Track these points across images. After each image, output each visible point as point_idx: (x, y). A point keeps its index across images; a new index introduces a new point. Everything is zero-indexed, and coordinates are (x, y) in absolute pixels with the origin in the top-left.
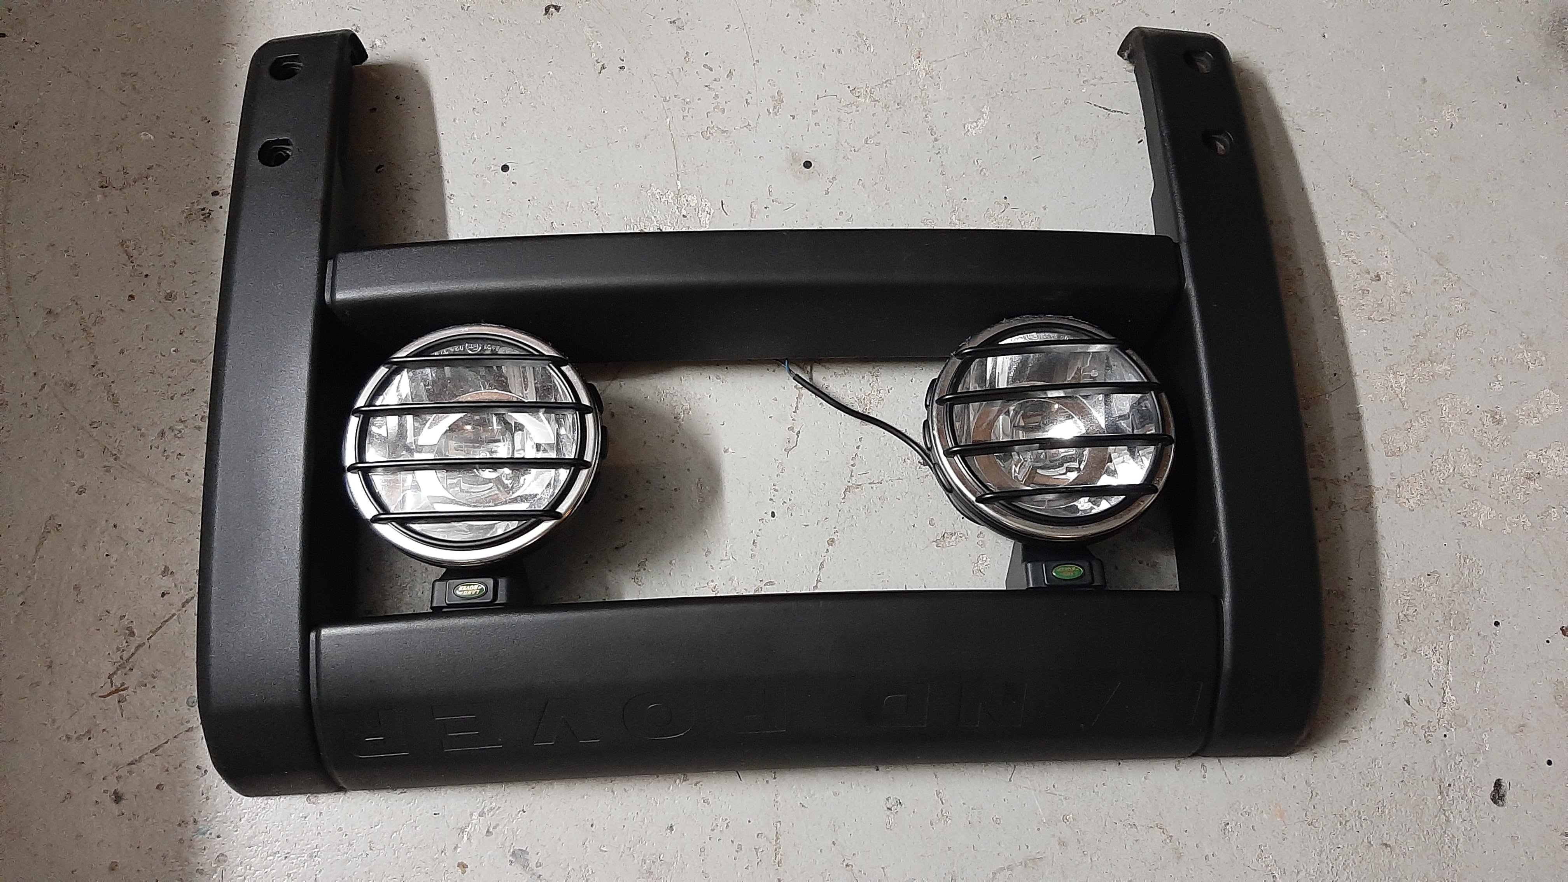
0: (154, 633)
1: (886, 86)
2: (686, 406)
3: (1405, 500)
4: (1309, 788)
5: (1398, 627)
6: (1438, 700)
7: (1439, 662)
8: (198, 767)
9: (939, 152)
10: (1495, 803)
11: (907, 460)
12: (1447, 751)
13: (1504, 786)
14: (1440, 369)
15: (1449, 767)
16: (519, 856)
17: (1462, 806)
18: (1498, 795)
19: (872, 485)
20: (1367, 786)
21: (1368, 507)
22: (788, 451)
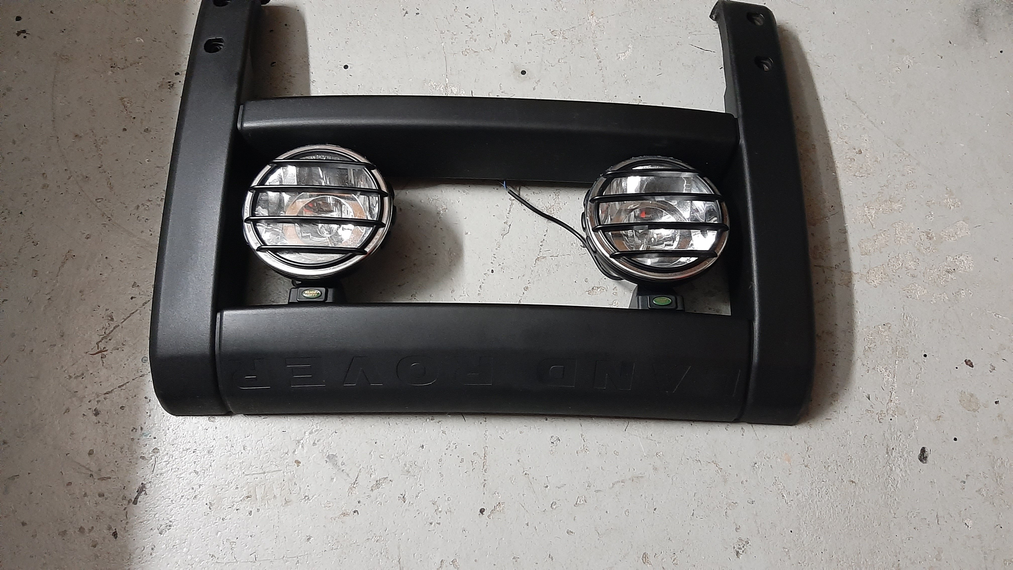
0: (125, 320)
1: (572, 30)
2: (445, 207)
3: (871, 281)
4: (806, 445)
5: (864, 354)
6: (888, 398)
7: (889, 376)
8: (146, 398)
9: (602, 69)
10: (921, 461)
11: (574, 244)
12: (892, 429)
13: (927, 451)
14: (896, 206)
15: (893, 438)
16: (331, 458)
17: (901, 462)
18: (923, 457)
19: (552, 258)
20: (842, 446)
21: (848, 284)
22: (503, 235)
